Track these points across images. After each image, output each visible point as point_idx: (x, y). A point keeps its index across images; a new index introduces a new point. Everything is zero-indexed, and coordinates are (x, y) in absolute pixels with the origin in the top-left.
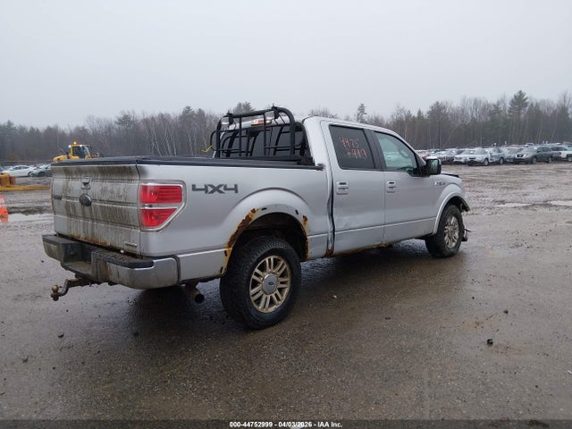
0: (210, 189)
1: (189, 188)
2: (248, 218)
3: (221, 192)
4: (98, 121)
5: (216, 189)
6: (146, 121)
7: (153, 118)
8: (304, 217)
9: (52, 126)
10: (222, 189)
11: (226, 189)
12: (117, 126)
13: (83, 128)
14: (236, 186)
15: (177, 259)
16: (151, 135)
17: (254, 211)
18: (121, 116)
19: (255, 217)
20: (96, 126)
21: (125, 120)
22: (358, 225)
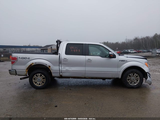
0: (23, 58)
1: (18, 58)
2: (31, 65)
3: (25, 59)
4: (128, 40)
5: (24, 58)
6: (142, 39)
7: (144, 38)
8: (49, 66)
9: (117, 42)
10: (25, 58)
11: (26, 58)
12: (133, 41)
13: (124, 42)
14: (29, 58)
15: (16, 71)
16: (143, 43)
17: (33, 63)
18: (135, 38)
19: (33, 64)
20: (128, 41)
21: (136, 39)
22: (71, 70)
